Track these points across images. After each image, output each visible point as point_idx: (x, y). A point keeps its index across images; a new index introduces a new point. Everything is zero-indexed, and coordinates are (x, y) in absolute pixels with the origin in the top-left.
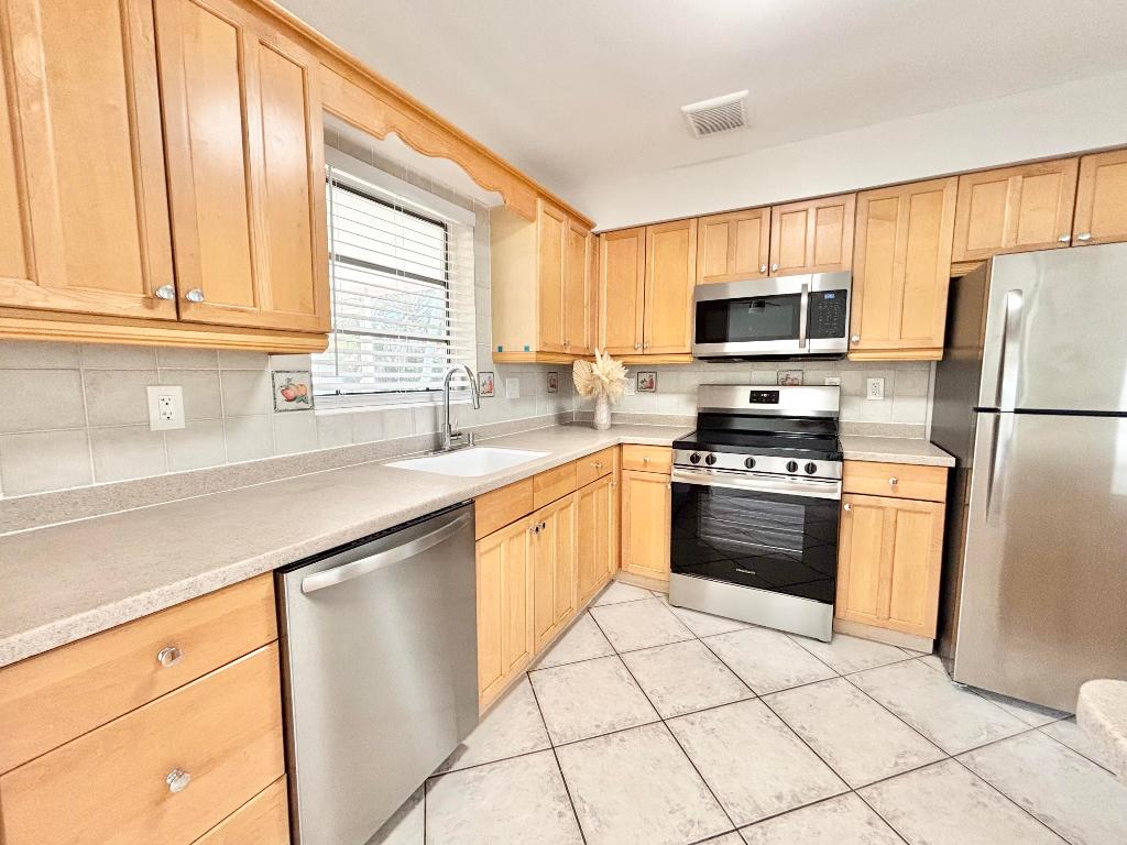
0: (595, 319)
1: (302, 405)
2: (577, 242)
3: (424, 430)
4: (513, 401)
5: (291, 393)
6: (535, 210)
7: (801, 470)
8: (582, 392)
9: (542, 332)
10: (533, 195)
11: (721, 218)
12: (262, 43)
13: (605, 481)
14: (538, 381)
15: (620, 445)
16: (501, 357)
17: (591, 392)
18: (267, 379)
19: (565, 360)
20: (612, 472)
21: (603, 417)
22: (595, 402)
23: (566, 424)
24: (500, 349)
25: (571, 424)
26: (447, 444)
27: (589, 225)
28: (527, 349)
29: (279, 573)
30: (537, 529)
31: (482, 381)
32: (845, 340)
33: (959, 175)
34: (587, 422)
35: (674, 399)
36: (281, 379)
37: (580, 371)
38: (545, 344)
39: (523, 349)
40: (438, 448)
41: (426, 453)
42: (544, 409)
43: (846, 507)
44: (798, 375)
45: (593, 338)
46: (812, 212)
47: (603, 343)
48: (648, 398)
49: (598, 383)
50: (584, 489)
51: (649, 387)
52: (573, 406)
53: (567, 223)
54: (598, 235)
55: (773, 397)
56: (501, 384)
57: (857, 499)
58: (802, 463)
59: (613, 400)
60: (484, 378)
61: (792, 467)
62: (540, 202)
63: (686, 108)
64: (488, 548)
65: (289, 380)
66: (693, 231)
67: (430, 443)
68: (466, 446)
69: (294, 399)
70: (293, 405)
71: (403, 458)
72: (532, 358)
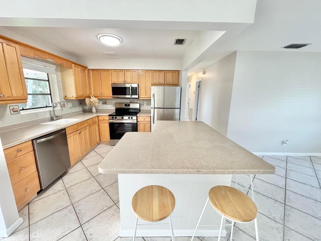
0: (90, 88)
1: (17, 113)
2: (83, 71)
3: (48, 116)
4: (70, 108)
5: (14, 110)
6: (72, 66)
7: (130, 118)
8: (88, 105)
9: (76, 93)
10: (71, 63)
11: (116, 70)
12: (7, 45)
13: (95, 124)
14: (77, 103)
15: (98, 116)
16: (65, 98)
17: (90, 105)
18: (8, 108)
19: (83, 98)
20: (97, 122)
21: (94, 110)
22: (92, 107)
23: (85, 112)
24: (66, 96)
25: (87, 112)
26: (55, 119)
27: (86, 68)
28: (73, 96)
29: (32, 140)
30: (79, 133)
31: (61, 104)
32: (138, 96)
33: (151, 70)
34: (90, 111)
35: (111, 106)
36: (11, 108)
37: (87, 100)
38: (78, 95)
39: (72, 97)
40: (52, 119)
41: (50, 121)
42: (79, 109)
43: (138, 124)
44: (133, 101)
45: (90, 92)
46: (131, 72)
47: (93, 94)
48: (105, 105)
49: (92, 103)
50: (90, 126)
51: (105, 103)
52: (87, 108)
53: (81, 68)
54: (89, 69)
55: (129, 105)
56: (67, 104)
57: (139, 122)
58: (130, 117)
59: (96, 106)
60: (62, 103)
61: (129, 118)
62: (73, 65)
63: (104, 52)
64: (69, 137)
65: (13, 108)
66: (110, 72)
67: (50, 119)
68: (59, 119)
69: (15, 112)
70: (15, 113)
71: (44, 122)
72: (75, 98)
